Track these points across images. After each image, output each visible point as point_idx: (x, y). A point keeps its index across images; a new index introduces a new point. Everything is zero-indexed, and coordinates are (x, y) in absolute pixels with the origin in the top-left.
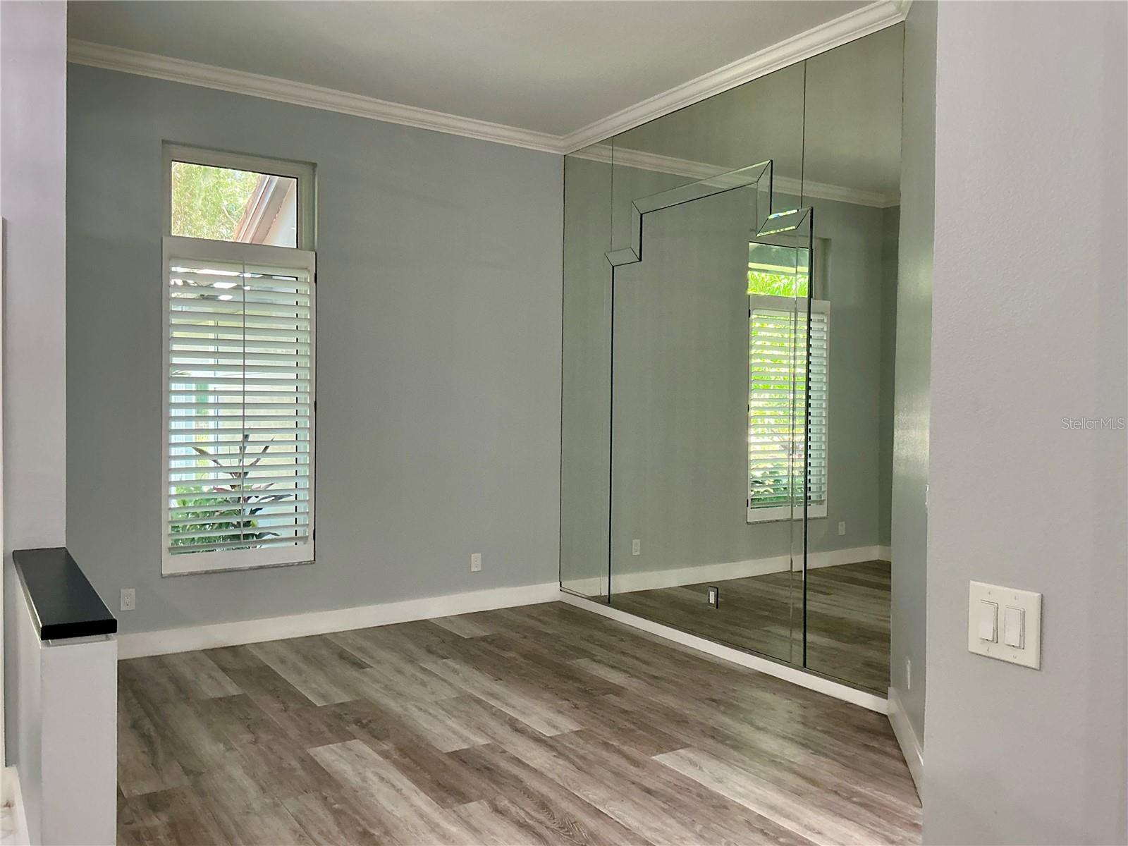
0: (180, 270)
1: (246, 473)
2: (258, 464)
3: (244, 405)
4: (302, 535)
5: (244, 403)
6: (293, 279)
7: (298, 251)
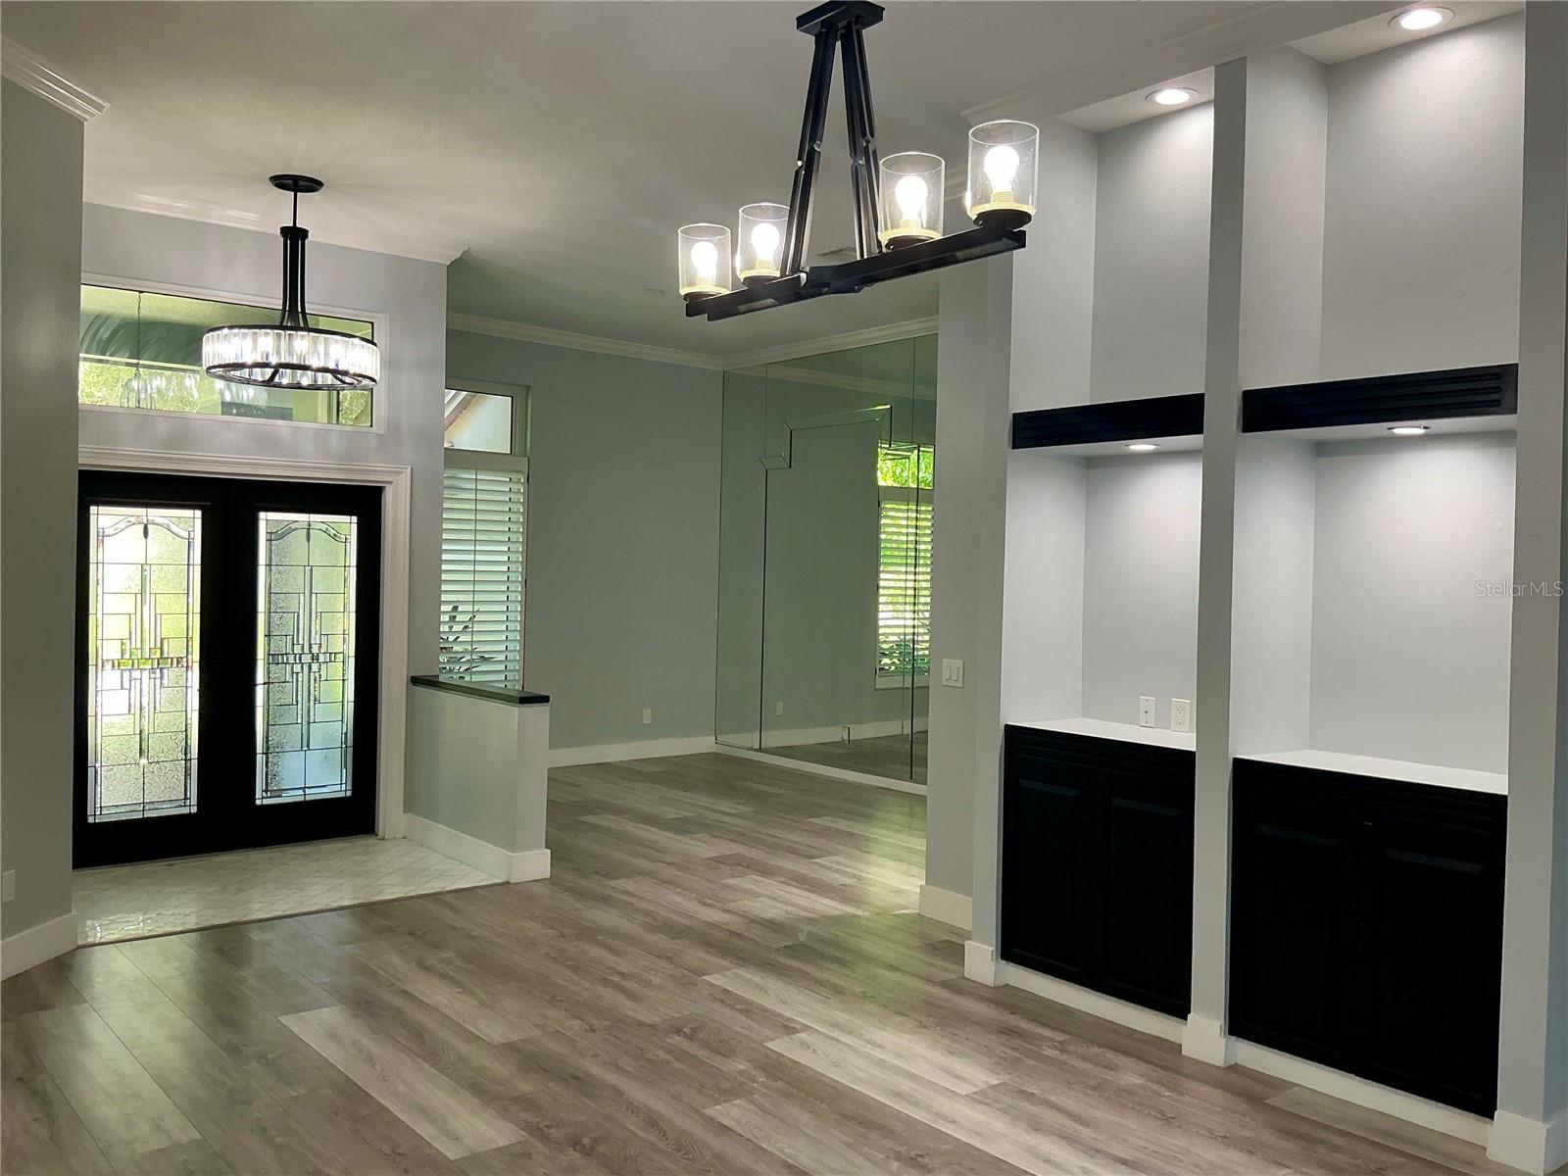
5: (474, 581)
6: (508, 480)
7: (511, 458)
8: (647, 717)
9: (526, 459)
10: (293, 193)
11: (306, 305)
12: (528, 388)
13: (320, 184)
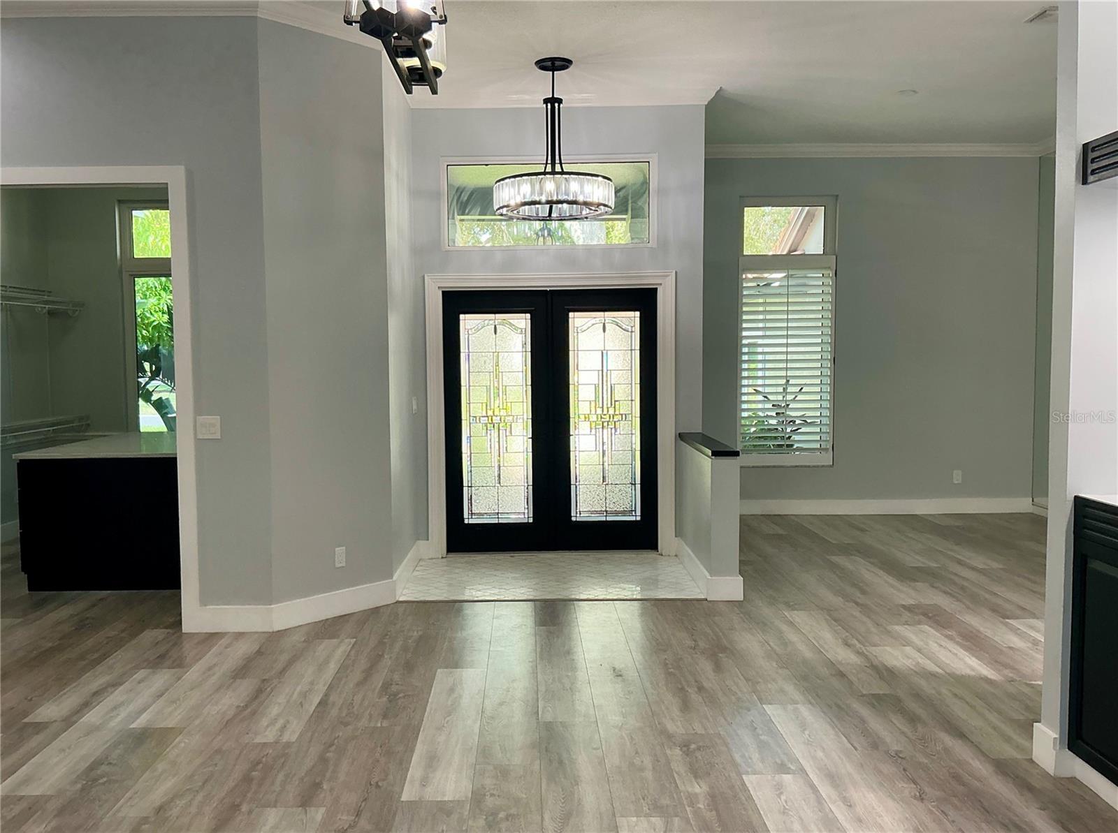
0: (750, 276)
1: (788, 405)
2: (797, 399)
3: (787, 361)
4: (825, 447)
6: (821, 275)
7: (824, 256)
8: (957, 477)
9: (835, 257)
10: (551, 73)
11: (562, 157)
12: (837, 196)
13: (570, 62)
